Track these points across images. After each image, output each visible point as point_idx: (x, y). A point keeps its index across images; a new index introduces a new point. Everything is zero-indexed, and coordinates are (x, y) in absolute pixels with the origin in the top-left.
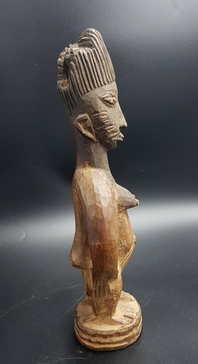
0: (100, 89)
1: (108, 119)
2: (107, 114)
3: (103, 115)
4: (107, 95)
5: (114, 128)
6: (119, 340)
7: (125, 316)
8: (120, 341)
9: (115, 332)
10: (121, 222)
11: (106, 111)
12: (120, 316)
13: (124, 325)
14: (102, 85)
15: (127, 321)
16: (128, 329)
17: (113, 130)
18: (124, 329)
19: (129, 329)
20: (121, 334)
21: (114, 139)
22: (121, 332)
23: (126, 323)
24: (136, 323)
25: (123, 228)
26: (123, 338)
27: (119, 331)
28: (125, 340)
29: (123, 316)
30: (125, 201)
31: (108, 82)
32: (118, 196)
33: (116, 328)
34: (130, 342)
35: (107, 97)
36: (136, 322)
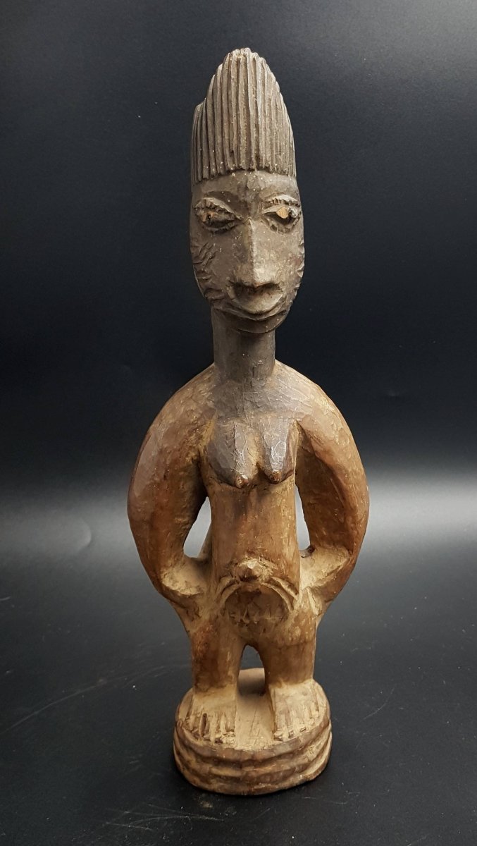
5: (210, 281)
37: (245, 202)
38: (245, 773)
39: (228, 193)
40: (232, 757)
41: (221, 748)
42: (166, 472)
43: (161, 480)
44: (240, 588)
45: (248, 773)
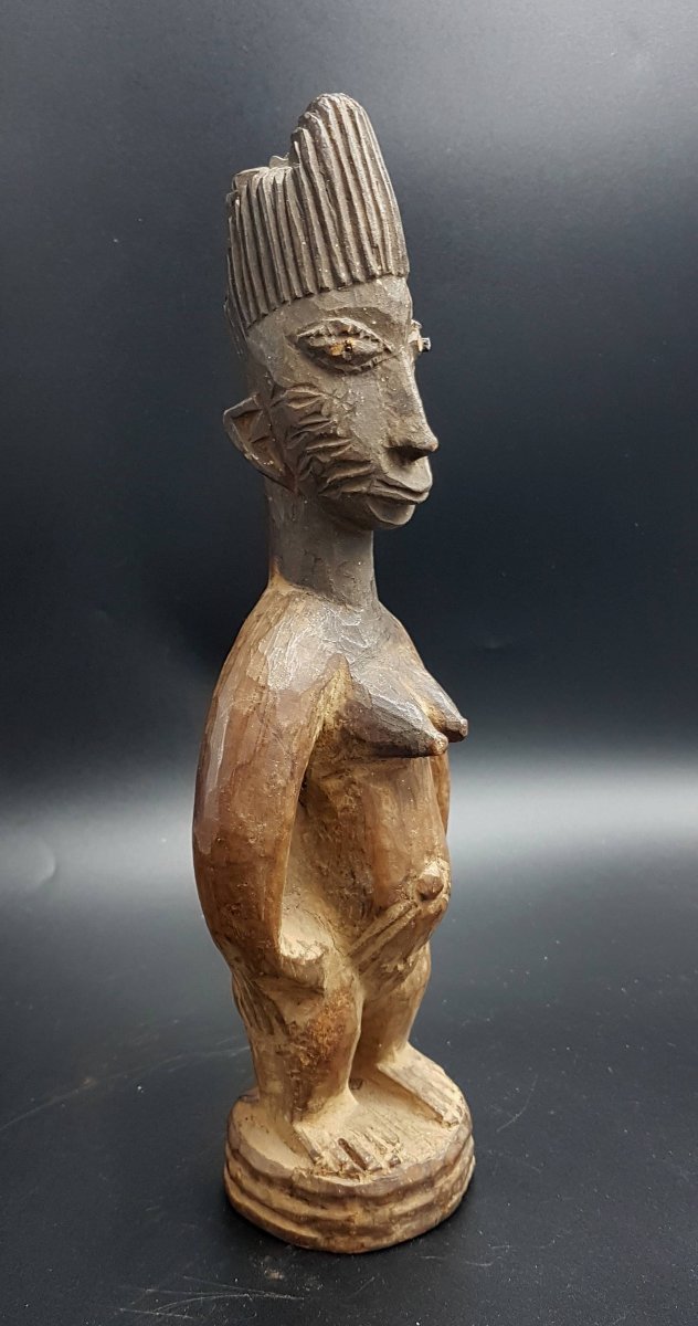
0: (298, 305)
1: (318, 413)
2: (314, 397)
3: (298, 399)
4: (321, 328)
5: (346, 449)
6: (289, 1209)
7: (344, 1144)
8: (292, 1214)
9: (281, 1175)
10: (358, 798)
11: (311, 386)
12: (327, 1134)
13: (316, 1169)
14: (308, 295)
15: (334, 1162)
16: (324, 1189)
17: (339, 456)
18: (312, 1179)
19: (330, 1191)
20: (300, 1193)
21: (355, 490)
22: (301, 1184)
23: (326, 1165)
24: (369, 1186)
25: (364, 822)
26: (304, 1209)
27: (294, 1178)
28: (311, 1221)
29: (336, 1140)
30: (374, 726)
31: (339, 284)
32: (348, 700)
33: (290, 1163)
34: (332, 1242)
35: (319, 335)
36: (375, 1185)
37: (400, 324)
38: (438, 1191)
39: (374, 311)
40: (420, 1176)
41: (402, 1170)
42: (294, 765)
43: (287, 781)
44: (420, 913)
45: (441, 1188)
